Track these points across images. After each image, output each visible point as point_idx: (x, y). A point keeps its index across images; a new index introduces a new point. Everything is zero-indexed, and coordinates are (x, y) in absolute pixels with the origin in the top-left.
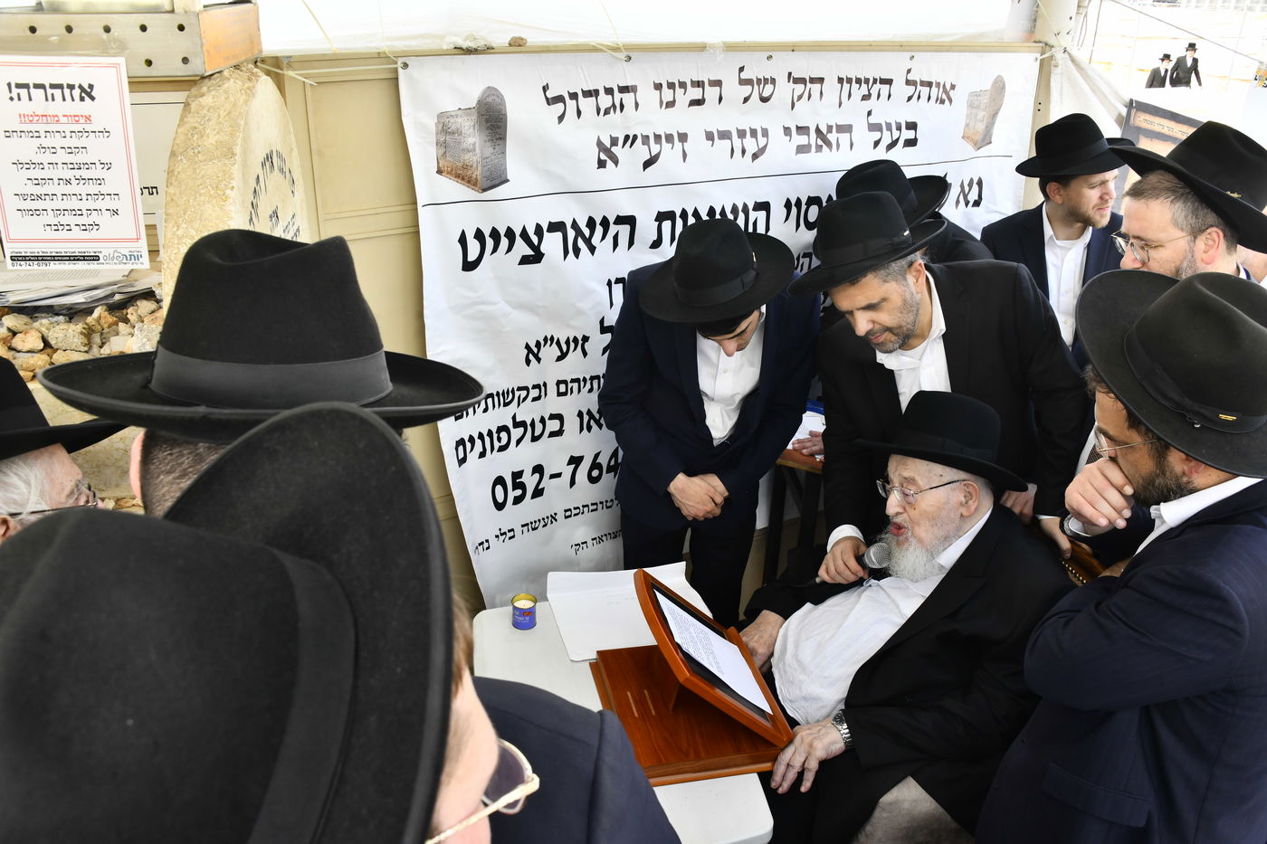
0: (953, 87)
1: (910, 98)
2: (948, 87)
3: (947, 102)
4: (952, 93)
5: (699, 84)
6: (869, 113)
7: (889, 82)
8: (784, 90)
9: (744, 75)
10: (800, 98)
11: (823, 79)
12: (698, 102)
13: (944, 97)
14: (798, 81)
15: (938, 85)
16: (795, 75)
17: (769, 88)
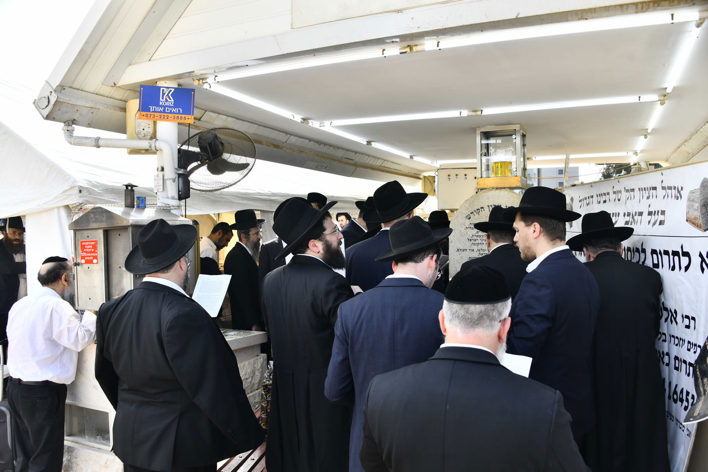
0: (682, 188)
1: (664, 197)
2: (680, 189)
3: (679, 198)
4: (682, 192)
5: (605, 194)
6: (649, 206)
7: (655, 188)
8: (624, 195)
9: (615, 190)
10: (628, 198)
11: (634, 189)
12: (605, 202)
13: (678, 195)
14: (627, 191)
15: (675, 188)
16: (626, 189)
17: (620, 194)
